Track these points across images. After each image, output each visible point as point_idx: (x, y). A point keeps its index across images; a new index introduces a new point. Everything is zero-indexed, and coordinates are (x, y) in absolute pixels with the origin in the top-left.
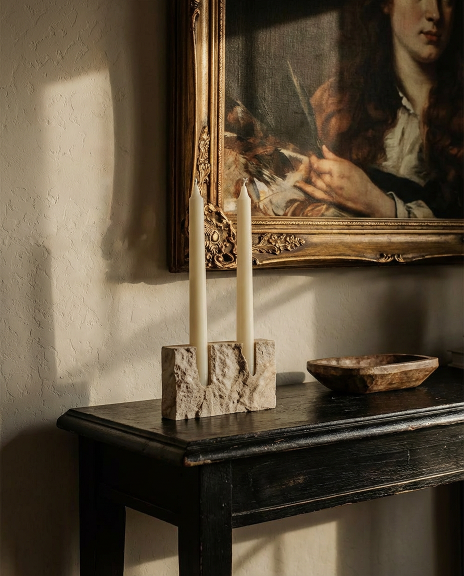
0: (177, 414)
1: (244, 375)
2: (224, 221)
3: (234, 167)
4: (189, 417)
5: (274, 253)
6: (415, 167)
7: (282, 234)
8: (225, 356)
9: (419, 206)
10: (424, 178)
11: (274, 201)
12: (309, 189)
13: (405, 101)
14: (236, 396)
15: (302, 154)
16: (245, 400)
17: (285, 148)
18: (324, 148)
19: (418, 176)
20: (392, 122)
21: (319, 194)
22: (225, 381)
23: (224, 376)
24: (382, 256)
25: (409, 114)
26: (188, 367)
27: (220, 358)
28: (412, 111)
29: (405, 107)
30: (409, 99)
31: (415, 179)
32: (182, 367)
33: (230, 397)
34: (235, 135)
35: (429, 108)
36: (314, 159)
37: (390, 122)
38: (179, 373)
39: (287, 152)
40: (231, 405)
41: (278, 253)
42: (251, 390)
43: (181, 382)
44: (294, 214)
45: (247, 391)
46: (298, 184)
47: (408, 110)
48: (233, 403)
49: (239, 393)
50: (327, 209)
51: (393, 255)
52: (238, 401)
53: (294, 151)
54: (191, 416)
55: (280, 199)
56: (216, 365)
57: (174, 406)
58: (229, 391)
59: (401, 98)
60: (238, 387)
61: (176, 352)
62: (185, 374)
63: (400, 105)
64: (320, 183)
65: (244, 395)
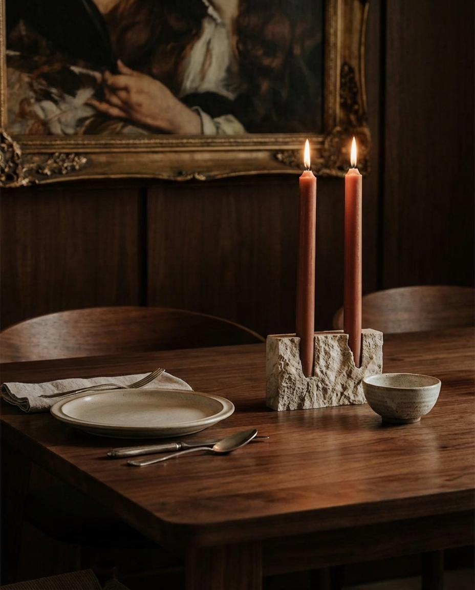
0: (279, 405)
1: (349, 367)
2: (7, 142)
3: (17, 86)
4: (292, 408)
5: (60, 173)
6: (225, 79)
7: (70, 154)
8: (331, 348)
9: (229, 121)
10: (233, 91)
11: (63, 120)
12: (104, 107)
13: (211, 10)
14: (339, 388)
15: (94, 69)
16: (349, 392)
17: (75, 64)
18: (120, 63)
19: (228, 90)
20: (196, 33)
21: (115, 112)
22: (329, 372)
23: (327, 367)
24: (180, 174)
25: (217, 24)
26: (291, 357)
27: (325, 350)
28: (219, 20)
29: (211, 17)
30: (217, 8)
31: (224, 92)
32: (286, 357)
33: (334, 390)
34: (18, 53)
35: (239, 16)
36: (108, 75)
37: (194, 32)
38: (283, 363)
39: (76, 69)
40: (334, 398)
41: (64, 172)
42: (356, 383)
43: (284, 373)
44: (85, 133)
45: (352, 384)
46: (89, 102)
47: (214, 20)
48: (337, 395)
49: (343, 385)
50: (123, 127)
51: (193, 173)
52: (342, 394)
53: (85, 67)
54: (293, 407)
55: (70, 118)
56: (320, 356)
57: (276, 396)
58: (333, 384)
59: (207, 8)
60: (342, 379)
61: (280, 343)
62: (288, 365)
63: (205, 14)
64: (115, 100)
65: (349, 387)
